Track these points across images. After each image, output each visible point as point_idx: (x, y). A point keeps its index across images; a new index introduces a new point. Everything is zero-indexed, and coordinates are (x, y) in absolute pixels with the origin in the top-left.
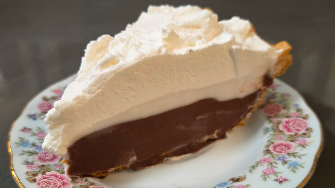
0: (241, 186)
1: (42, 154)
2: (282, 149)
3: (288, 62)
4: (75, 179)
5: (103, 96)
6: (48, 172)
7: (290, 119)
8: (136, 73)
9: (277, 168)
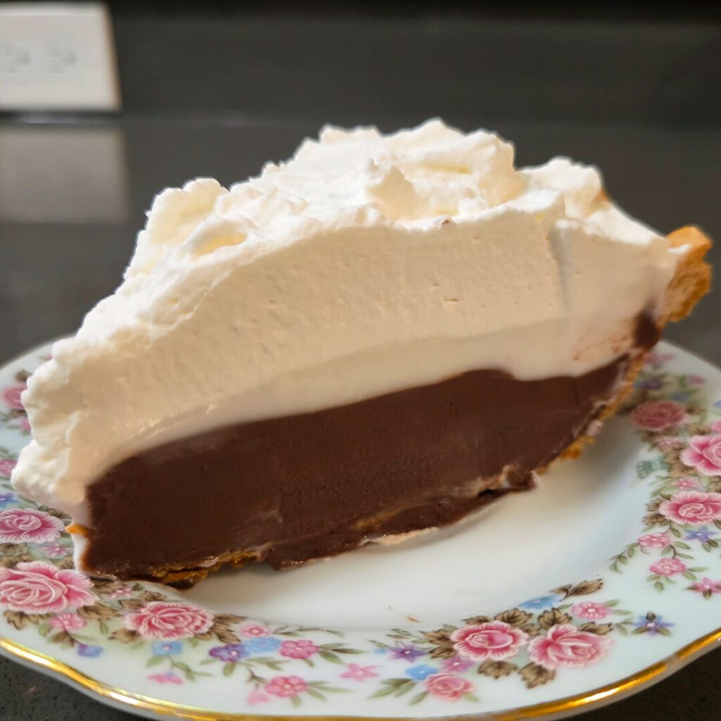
0: (593, 605)
1: (9, 517)
2: (699, 512)
3: (701, 283)
4: (102, 584)
5: (196, 333)
6: (25, 561)
7: (711, 438)
8: (293, 273)
9: (691, 558)
